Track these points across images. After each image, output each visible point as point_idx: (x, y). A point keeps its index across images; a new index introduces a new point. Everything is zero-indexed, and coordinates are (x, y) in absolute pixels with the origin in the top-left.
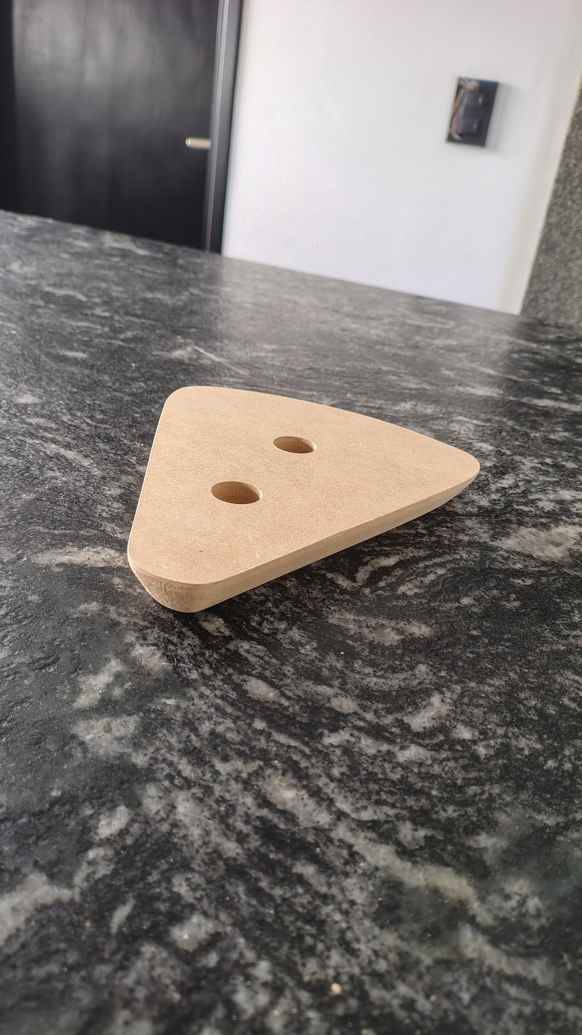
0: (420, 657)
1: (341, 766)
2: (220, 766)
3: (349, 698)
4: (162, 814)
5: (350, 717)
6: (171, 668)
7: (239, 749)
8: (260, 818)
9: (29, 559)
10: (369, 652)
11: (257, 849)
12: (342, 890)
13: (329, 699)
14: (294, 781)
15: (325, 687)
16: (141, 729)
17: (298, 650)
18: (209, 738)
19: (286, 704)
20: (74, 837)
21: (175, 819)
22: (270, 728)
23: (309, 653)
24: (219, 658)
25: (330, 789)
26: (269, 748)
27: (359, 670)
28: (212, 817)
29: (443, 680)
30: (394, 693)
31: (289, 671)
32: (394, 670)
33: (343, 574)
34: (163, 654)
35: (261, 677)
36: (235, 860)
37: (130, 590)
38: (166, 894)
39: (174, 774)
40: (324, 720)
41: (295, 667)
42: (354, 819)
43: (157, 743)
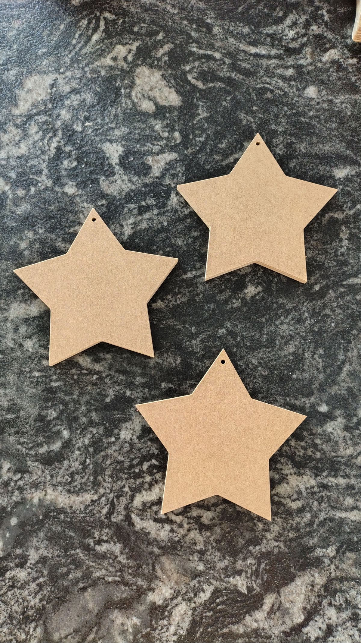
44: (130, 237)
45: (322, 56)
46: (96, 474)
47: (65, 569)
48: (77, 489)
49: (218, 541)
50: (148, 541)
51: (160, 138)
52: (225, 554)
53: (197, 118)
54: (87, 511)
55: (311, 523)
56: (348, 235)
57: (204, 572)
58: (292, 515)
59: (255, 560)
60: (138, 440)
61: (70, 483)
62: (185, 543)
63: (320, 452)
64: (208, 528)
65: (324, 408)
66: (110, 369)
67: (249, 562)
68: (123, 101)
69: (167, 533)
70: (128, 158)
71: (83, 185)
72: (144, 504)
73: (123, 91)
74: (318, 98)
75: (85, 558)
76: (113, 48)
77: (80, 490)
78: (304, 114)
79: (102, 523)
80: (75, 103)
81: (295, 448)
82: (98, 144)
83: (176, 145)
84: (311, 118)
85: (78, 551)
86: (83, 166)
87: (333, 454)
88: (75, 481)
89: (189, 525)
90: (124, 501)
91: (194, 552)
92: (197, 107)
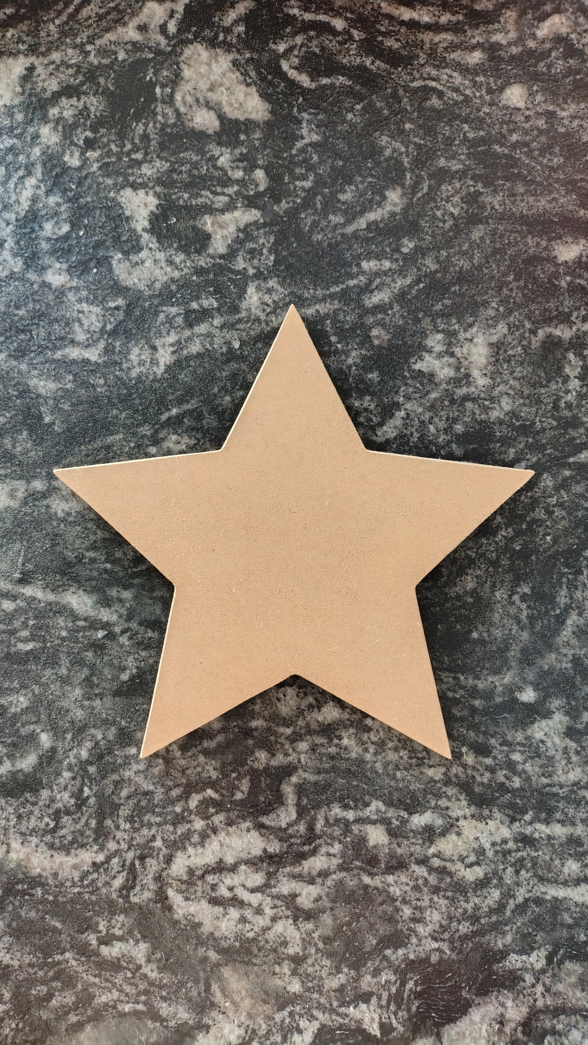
44: (168, 368)
45: (538, 27)
46: (101, 816)
47: (44, 989)
48: (66, 842)
49: (327, 940)
50: (198, 937)
51: (226, 181)
52: (341, 962)
53: (299, 144)
54: (85, 882)
55: (501, 907)
56: (579, 369)
57: (301, 996)
58: (467, 893)
59: (395, 974)
60: (180, 753)
61: (54, 831)
62: (267, 942)
63: (520, 776)
64: (309, 915)
65: (528, 696)
66: (129, 618)
67: (384, 978)
68: (159, 109)
69: (233, 923)
70: (166, 218)
71: (80, 269)
72: (191, 872)
73: (158, 90)
74: (528, 109)
75: (80, 969)
76: (141, 8)
77: (72, 843)
78: (501, 139)
79: (111, 904)
80: (68, 114)
81: (474, 768)
82: (109, 192)
83: (259, 195)
84: (515, 146)
85: (67, 955)
86: (81, 233)
87: (545, 781)
88: (62, 828)
89: (275, 911)
90: (153, 865)
91: (283, 959)
92: (299, 122)
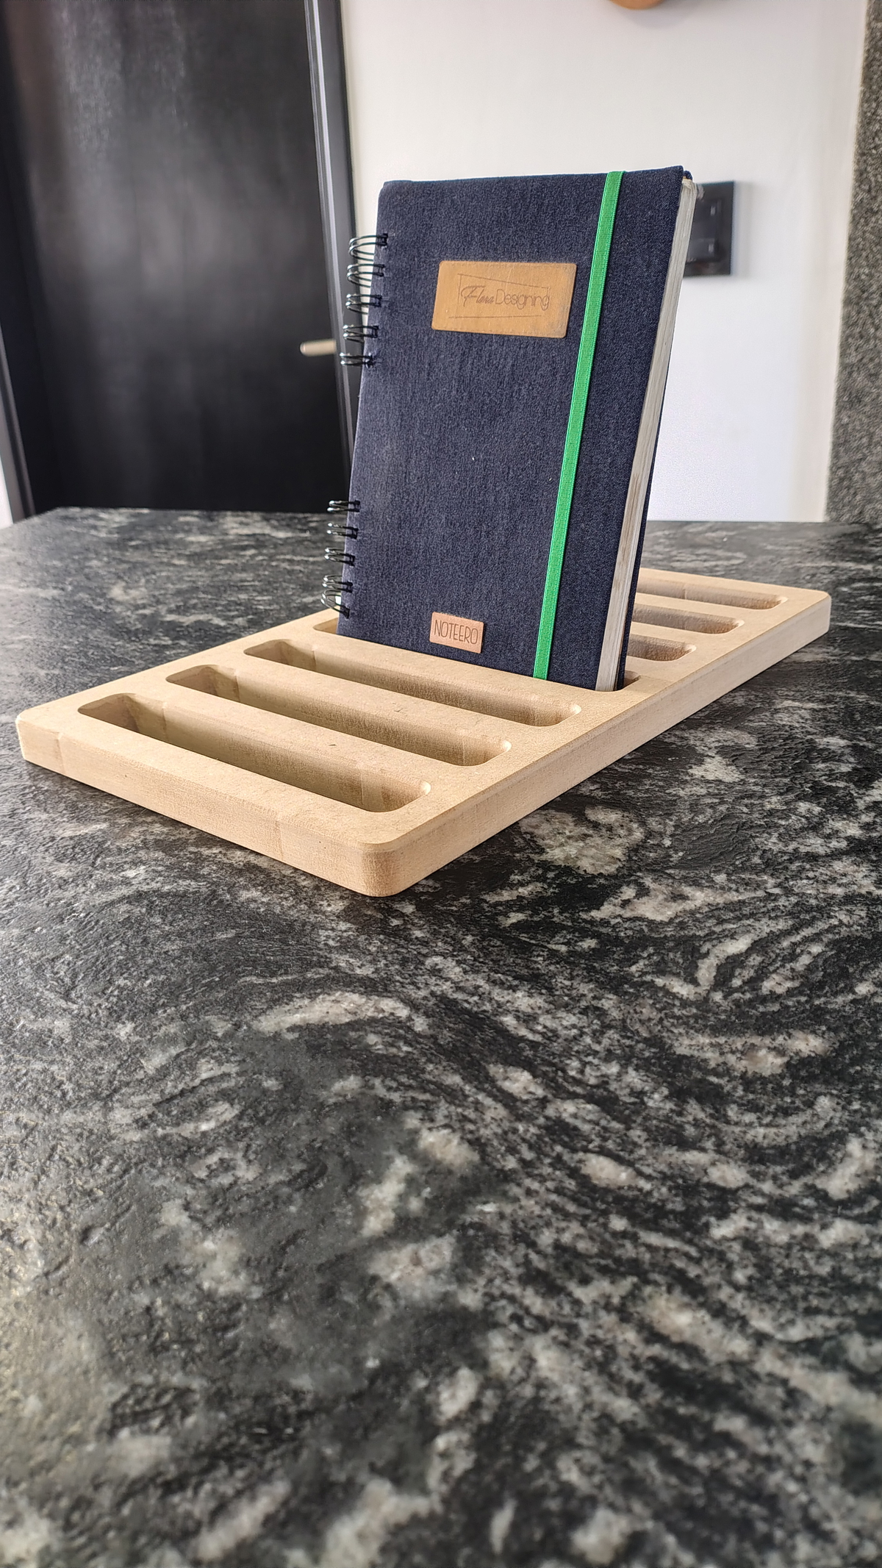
0: (818, 1087)
1: (746, 1267)
2: (579, 1292)
3: (732, 1163)
4: (520, 1372)
5: (740, 1192)
6: (476, 1157)
7: (598, 1264)
8: (652, 1359)
9: (249, 1027)
10: (744, 1090)
11: (659, 1404)
12: (790, 1447)
13: (706, 1173)
14: (686, 1299)
15: (695, 1153)
16: (460, 1254)
17: (643, 1103)
18: (554, 1253)
19: (647, 1186)
20: (413, 1422)
21: (538, 1378)
22: (633, 1226)
23: (661, 1105)
24: (538, 1132)
25: (739, 1302)
26: (640, 1256)
27: (735, 1119)
28: (588, 1367)
29: (858, 1116)
30: (793, 1147)
31: (639, 1137)
32: (786, 1112)
33: (678, 975)
34: (462, 1138)
35: (602, 1152)
36: (633, 1423)
37: (394, 1050)
38: (553, 1487)
39: (521, 1312)
40: (705, 1203)
41: (646, 1129)
42: (781, 1343)
43: (487, 1271)
